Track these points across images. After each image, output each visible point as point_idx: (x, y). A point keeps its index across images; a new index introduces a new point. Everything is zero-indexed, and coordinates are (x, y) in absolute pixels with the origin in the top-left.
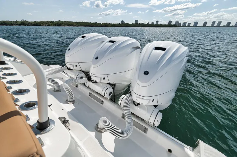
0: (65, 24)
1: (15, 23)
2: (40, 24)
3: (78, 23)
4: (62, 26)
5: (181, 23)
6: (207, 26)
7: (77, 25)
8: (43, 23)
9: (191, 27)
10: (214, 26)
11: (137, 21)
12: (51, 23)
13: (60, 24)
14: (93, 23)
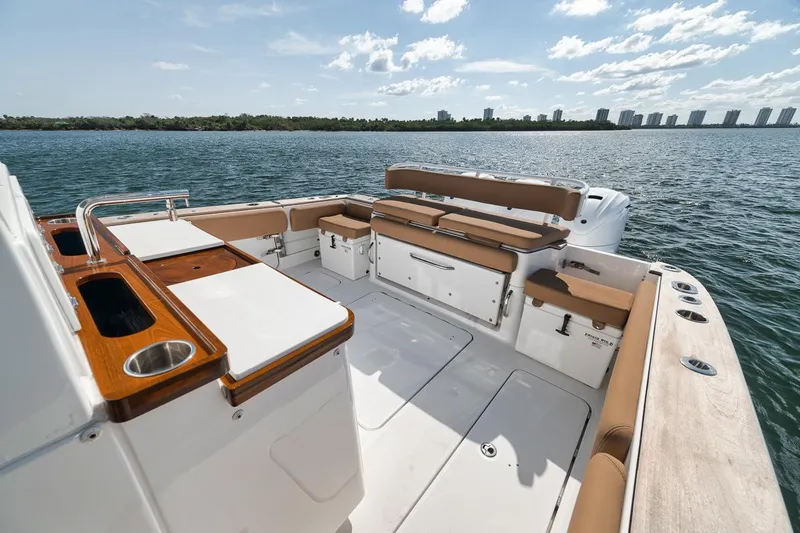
0: (257, 125)
1: (119, 124)
2: (187, 126)
3: (295, 120)
4: (247, 129)
5: (641, 117)
6: (738, 123)
7: (290, 125)
8: (193, 123)
9: (680, 127)
10: (768, 123)
11: (489, 112)
12: (217, 121)
13: (242, 124)
14: (343, 120)
